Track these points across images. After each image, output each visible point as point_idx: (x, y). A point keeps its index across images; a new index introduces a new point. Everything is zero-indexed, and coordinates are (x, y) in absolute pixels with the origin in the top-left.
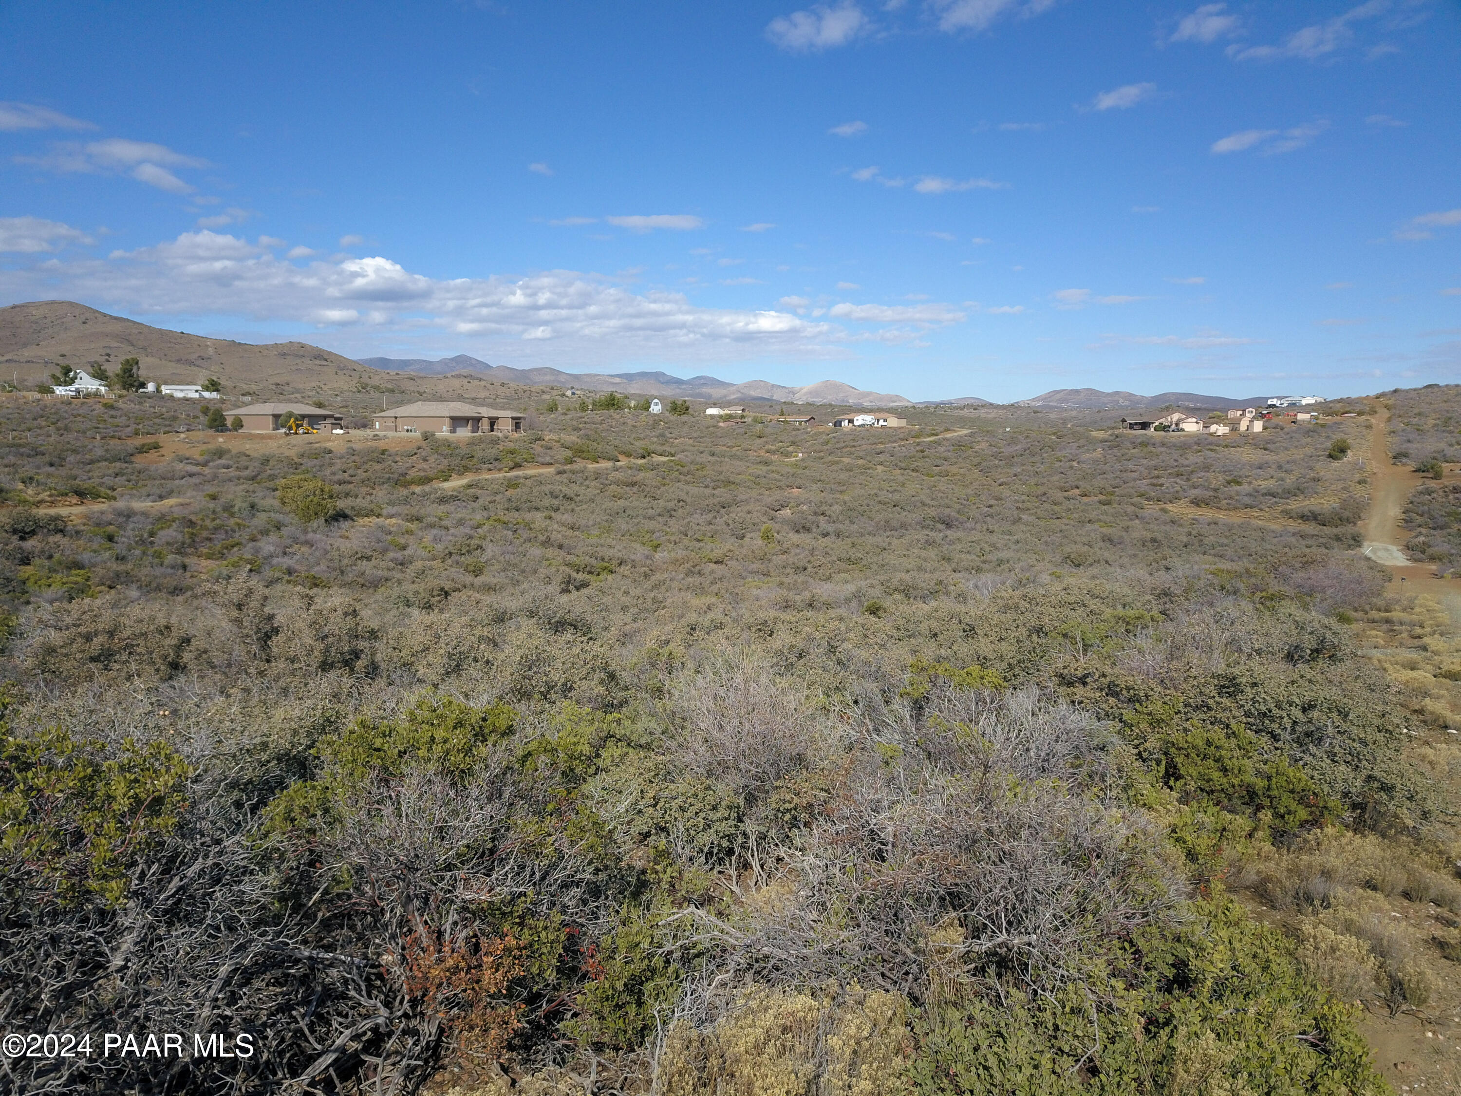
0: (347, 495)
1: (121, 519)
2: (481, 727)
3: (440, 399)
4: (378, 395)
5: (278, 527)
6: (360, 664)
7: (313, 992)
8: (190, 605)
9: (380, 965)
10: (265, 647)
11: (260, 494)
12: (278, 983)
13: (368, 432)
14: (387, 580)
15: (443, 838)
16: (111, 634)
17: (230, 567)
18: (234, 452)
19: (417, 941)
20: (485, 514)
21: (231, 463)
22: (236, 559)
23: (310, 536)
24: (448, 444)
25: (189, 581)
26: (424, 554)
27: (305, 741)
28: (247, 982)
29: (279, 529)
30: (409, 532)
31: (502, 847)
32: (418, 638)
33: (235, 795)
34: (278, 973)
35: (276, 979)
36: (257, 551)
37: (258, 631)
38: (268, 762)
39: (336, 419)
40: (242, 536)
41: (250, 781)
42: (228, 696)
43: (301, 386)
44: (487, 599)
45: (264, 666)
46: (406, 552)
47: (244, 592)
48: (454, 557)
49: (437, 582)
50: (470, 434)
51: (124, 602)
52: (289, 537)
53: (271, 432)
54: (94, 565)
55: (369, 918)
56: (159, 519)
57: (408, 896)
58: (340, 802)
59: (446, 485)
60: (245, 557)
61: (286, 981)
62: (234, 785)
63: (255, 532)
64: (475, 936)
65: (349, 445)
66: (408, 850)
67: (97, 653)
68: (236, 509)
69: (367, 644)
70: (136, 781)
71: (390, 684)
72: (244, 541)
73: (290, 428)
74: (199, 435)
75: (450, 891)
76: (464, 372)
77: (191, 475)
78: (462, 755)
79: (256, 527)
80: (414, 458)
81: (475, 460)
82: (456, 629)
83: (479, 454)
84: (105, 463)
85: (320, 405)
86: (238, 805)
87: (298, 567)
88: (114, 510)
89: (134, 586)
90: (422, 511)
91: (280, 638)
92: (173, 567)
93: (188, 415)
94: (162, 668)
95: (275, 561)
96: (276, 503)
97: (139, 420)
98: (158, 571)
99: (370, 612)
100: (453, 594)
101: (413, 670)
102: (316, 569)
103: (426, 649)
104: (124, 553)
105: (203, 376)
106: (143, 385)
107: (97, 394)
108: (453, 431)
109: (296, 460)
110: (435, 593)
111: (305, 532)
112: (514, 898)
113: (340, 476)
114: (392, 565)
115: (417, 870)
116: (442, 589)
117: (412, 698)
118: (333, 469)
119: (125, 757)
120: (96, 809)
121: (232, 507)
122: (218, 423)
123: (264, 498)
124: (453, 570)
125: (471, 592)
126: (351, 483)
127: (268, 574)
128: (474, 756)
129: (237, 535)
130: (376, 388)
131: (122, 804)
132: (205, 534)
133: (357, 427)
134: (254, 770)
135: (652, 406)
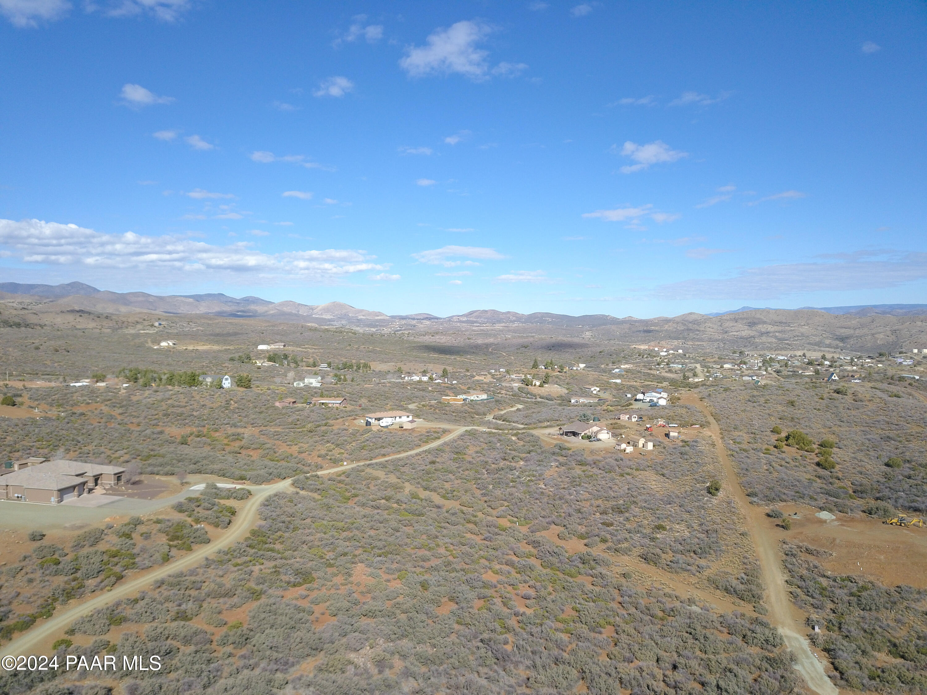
135: (224, 381)
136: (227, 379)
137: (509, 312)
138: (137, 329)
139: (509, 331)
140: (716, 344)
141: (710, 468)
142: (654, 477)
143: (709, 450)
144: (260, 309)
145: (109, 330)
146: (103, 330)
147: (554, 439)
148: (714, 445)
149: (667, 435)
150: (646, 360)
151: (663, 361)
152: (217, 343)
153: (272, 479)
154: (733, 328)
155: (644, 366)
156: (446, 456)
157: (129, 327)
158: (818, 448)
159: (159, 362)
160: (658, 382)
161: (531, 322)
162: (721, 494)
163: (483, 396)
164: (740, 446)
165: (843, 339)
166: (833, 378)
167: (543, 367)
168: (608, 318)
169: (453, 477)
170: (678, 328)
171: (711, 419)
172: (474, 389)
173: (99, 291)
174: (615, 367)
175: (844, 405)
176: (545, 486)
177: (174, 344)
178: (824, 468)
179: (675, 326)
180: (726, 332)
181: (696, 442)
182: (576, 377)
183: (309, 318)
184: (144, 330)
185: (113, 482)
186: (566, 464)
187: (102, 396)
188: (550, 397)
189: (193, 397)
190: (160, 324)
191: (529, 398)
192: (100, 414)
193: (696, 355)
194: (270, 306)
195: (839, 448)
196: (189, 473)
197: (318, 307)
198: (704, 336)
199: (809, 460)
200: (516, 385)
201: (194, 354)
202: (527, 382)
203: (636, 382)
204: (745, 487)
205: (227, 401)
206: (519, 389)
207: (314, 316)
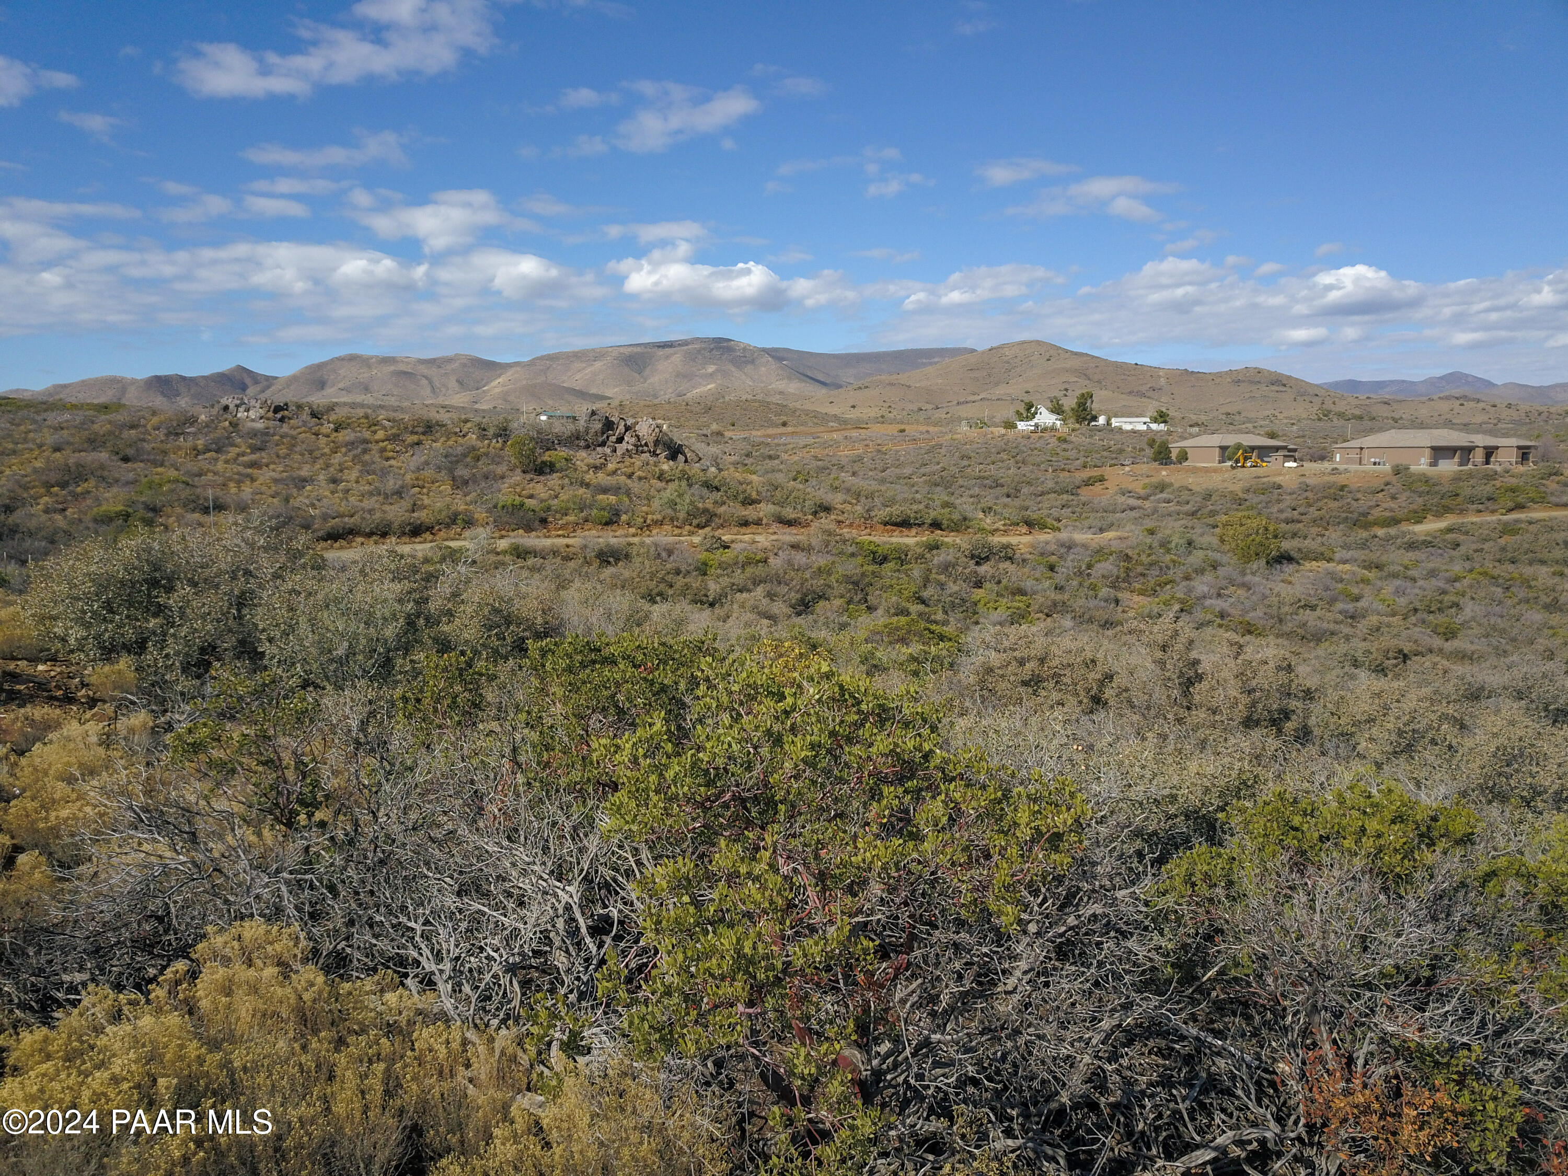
0: (1294, 535)
1: (1063, 550)
2: (1428, 828)
3: (1422, 426)
4: (1342, 422)
5: (1215, 566)
6: (1289, 726)
7: (1197, 1076)
8: (1120, 639)
9: (1274, 1072)
10: (1186, 693)
11: (1198, 531)
12: (1160, 1053)
13: (1326, 466)
14: (1332, 634)
15: (1365, 949)
16: (1042, 661)
17: (1161, 605)
18: (1176, 485)
19: (1322, 1060)
20: (1468, 565)
21: (1172, 497)
22: (1168, 597)
23: (1249, 578)
24: (1425, 479)
25: (1119, 616)
26: (1381, 607)
27: (1217, 802)
28: (1129, 1043)
29: (1215, 568)
30: (1365, 581)
31: (1444, 979)
32: (1363, 707)
33: (1138, 844)
34: (1163, 1043)
35: (1160, 1049)
36: (1190, 590)
37: (1181, 675)
38: (1176, 816)
39: (1290, 450)
40: (1176, 573)
41: (1155, 833)
42: (1144, 739)
43: (1252, 415)
44: (1459, 669)
45: (1183, 713)
46: (1359, 605)
47: (1169, 633)
48: (1419, 615)
49: (1396, 642)
50: (1457, 468)
51: (1058, 631)
52: (1225, 578)
53: (1216, 465)
54: (1035, 593)
55: (1269, 1015)
56: (1098, 551)
57: (1314, 1006)
58: (1247, 877)
59: (1418, 528)
60: (1178, 595)
61: (1170, 1055)
62: (1138, 833)
63: (1190, 570)
64: (1396, 1077)
65: (1303, 479)
66: (1319, 953)
67: (1027, 678)
68: (1173, 545)
69: (1299, 704)
70: (1039, 812)
71: (1323, 754)
72: (1178, 579)
73: (1237, 461)
74: (1144, 468)
75: (1367, 1015)
76: (1457, 392)
77: (1132, 509)
78: (1399, 857)
79: (1191, 565)
80: (1380, 495)
81: (1459, 499)
82: (1409, 704)
83: (1467, 492)
84: (1053, 495)
85: (1272, 436)
86: (1140, 855)
87: (1233, 611)
88: (1058, 540)
89: (1069, 616)
90: (1384, 558)
91: (1204, 686)
92: (1106, 601)
93: (1135, 448)
94: (1085, 701)
95: (1208, 602)
96: (1215, 541)
97: (1088, 453)
98: (1092, 603)
99: (1308, 669)
100: (1414, 658)
101: (1352, 742)
102: (1251, 614)
103: (1371, 721)
104: (1063, 583)
105: (1152, 408)
106: (1095, 418)
107: (1053, 429)
108: (1434, 464)
109: (1241, 495)
110: (1391, 654)
111: (1243, 574)
112: (1453, 1049)
113: (1288, 514)
114: (1341, 617)
115: (1329, 978)
116: (1400, 651)
117: (1345, 776)
118: (1282, 506)
119: (1032, 789)
120: (1003, 832)
121: (1169, 542)
122: (1162, 455)
123: (1202, 535)
124: (1417, 629)
125: (1438, 659)
126: (1300, 522)
127: (1199, 615)
128: (1415, 860)
129: (1171, 572)
130: (1340, 415)
131: (1025, 833)
132: (1140, 569)
133: (1313, 459)
134: (1159, 822)
185: (1514, 460)
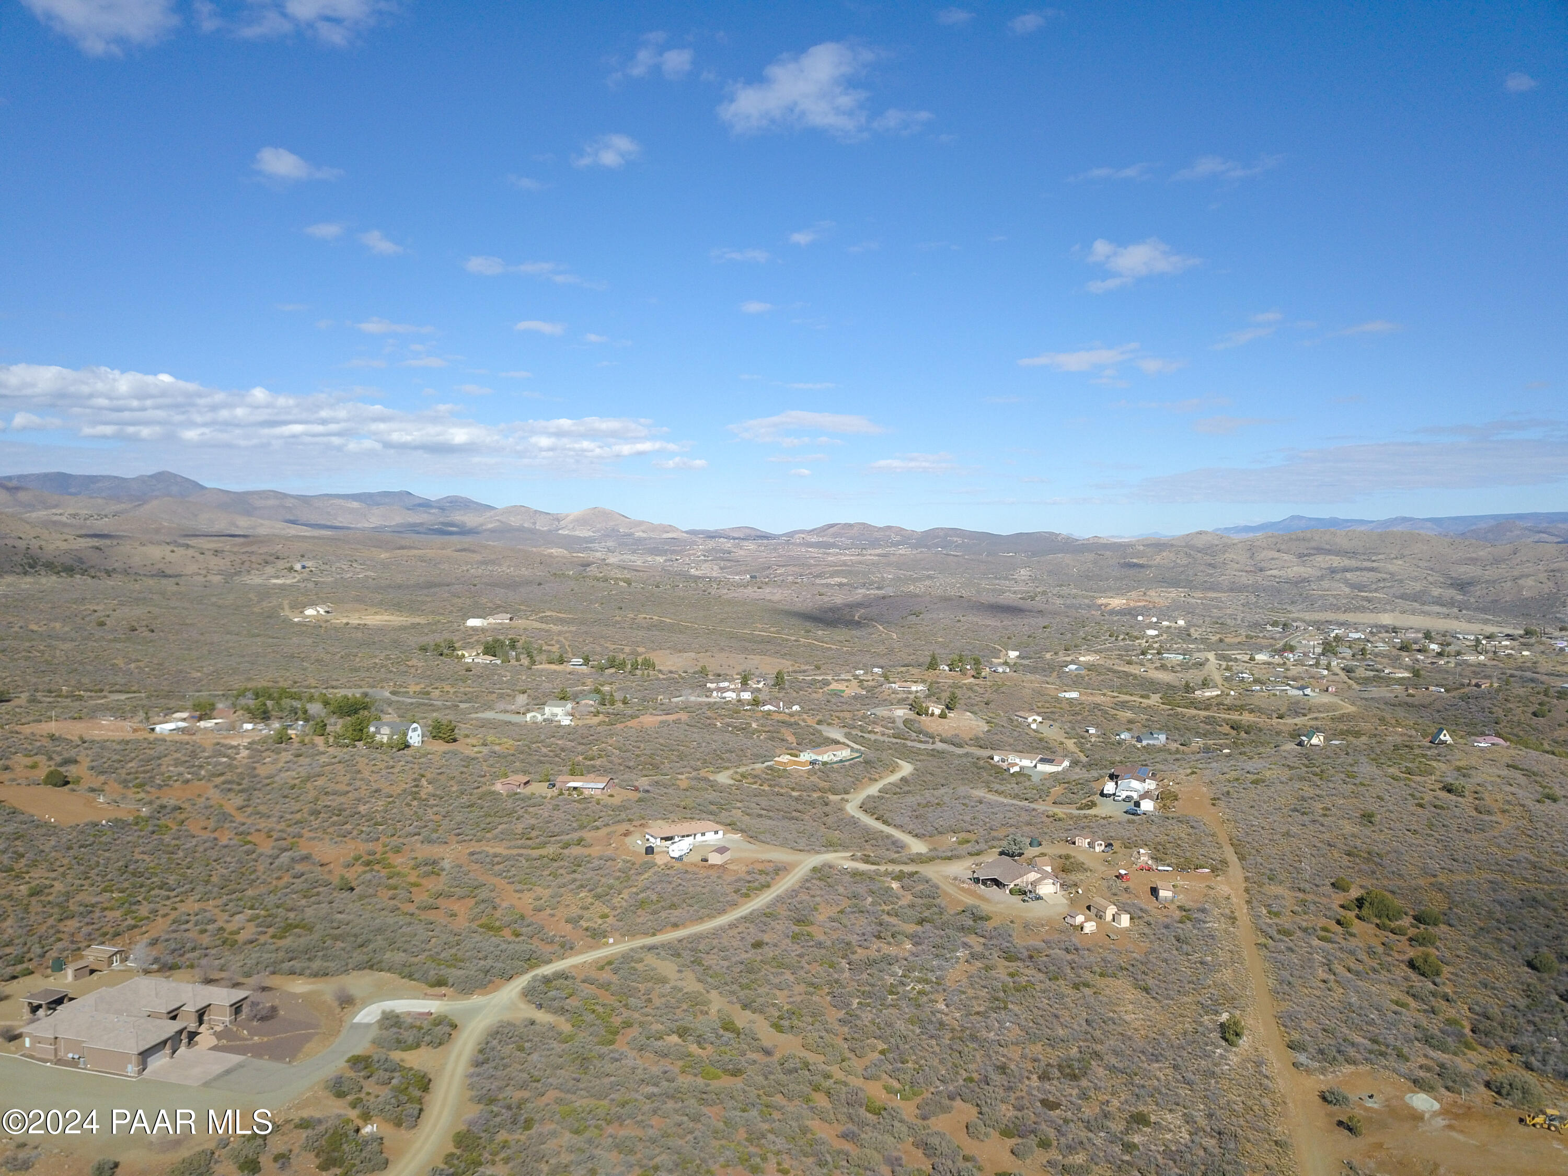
135: (410, 733)
136: (415, 730)
137: (889, 528)
138: (265, 577)
139: (889, 564)
140: (1242, 597)
141: (1227, 975)
142: (1132, 994)
143: (1226, 931)
144: (470, 520)
145: (219, 577)
146: (209, 578)
147: (963, 889)
148: (1233, 919)
149: (1154, 891)
150: (1122, 644)
151: (1150, 647)
152: (398, 607)
153: (490, 982)
154: (1273, 562)
155: (1120, 657)
156: (780, 926)
157: (253, 572)
158: (1413, 926)
159: (302, 655)
160: (1142, 697)
161: (926, 546)
162: (1244, 1042)
163: (844, 752)
164: (1277, 920)
165: (1462, 586)
166: (1442, 737)
167: (947, 668)
168: (1059, 539)
169: (792, 978)
170: (1179, 561)
171: (1230, 854)
172: (829, 724)
173: (203, 488)
174: (1069, 659)
175: (1460, 821)
176: (947, 1006)
177: (328, 612)
178: (1423, 975)
179: (1172, 556)
180: (1261, 570)
181: (1203, 911)
182: (1003, 689)
183: (551, 538)
184: (277, 577)
185: (227, 1019)
186: (984, 957)
187: (208, 764)
188: (956, 740)
189: (359, 772)
190: (304, 567)
191: (921, 742)
192: (206, 808)
193: (1209, 630)
194: (488, 514)
195: (1450, 925)
196: (353, 969)
197: (567, 516)
198: (1223, 577)
199: (1396, 955)
200: (901, 713)
201: (360, 635)
202: (918, 708)
203: (1104, 695)
204: (1285, 1026)
205: (415, 780)
206: (906, 722)
207: (560, 532)
